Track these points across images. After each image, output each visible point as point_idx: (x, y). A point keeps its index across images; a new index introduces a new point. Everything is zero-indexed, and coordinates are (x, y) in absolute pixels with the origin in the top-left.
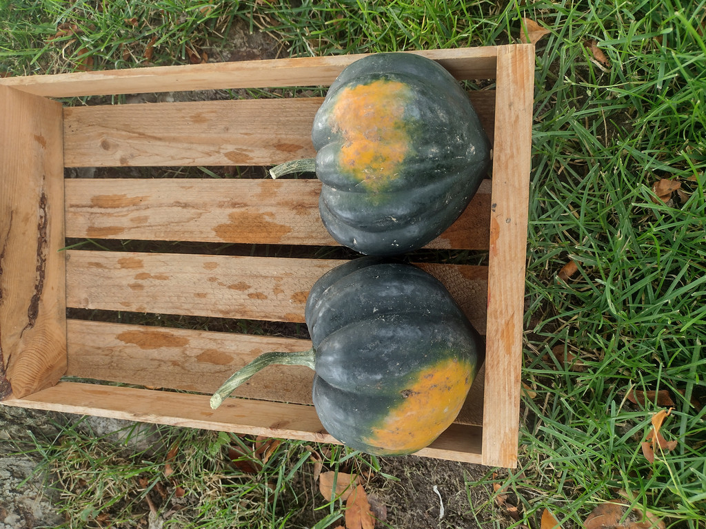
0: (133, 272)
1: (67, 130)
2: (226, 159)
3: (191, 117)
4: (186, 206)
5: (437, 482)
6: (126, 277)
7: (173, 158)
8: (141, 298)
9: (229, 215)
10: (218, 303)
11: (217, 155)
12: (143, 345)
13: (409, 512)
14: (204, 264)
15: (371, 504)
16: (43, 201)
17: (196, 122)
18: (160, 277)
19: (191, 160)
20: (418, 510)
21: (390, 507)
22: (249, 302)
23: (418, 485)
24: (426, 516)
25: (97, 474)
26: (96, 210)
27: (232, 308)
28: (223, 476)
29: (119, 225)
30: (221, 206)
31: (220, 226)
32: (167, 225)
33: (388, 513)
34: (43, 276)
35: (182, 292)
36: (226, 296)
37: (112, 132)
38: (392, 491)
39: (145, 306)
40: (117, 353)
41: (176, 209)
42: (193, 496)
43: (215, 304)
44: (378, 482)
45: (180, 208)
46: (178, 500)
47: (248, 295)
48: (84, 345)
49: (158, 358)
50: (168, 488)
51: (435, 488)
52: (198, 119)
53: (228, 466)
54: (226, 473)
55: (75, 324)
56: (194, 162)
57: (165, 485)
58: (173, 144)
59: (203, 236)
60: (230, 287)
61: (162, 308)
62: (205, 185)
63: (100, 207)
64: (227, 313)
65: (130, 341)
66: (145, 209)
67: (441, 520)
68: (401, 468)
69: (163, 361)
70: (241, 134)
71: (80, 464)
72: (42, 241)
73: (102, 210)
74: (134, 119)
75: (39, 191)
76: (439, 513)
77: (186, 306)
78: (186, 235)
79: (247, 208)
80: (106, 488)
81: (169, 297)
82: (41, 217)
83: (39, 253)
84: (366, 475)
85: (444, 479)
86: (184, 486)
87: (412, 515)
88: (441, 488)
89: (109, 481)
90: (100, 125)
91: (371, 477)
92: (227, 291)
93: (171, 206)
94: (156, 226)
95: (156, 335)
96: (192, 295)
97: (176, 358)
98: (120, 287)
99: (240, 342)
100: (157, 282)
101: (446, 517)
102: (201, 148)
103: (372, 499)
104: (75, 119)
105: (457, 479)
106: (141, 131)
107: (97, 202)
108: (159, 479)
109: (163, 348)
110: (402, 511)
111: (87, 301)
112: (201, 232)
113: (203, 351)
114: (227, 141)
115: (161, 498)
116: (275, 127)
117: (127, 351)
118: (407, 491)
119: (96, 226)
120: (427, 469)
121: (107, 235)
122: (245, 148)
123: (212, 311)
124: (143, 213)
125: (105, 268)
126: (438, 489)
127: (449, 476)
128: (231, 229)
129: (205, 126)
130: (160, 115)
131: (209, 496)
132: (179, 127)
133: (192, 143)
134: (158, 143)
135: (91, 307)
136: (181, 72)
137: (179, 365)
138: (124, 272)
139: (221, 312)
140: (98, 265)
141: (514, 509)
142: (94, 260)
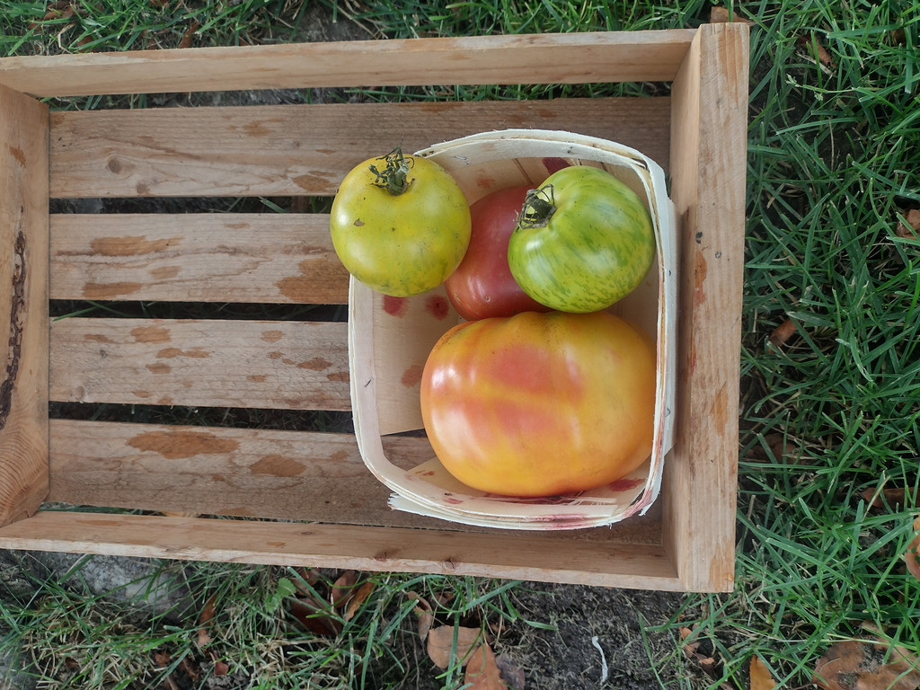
0: (155, 348)
1: (56, 145)
2: (295, 186)
3: (245, 127)
4: (235, 251)
5: (597, 630)
6: (144, 354)
7: (217, 184)
8: (166, 385)
9: (300, 265)
10: (282, 388)
11: (283, 181)
12: (168, 453)
13: (556, 676)
14: (263, 334)
15: (502, 670)
16: (20, 244)
17: (251, 134)
18: (196, 353)
19: (244, 188)
20: (570, 673)
21: (529, 671)
22: (328, 386)
23: (569, 637)
24: (581, 680)
25: (95, 649)
26: (98, 258)
27: (304, 395)
28: (285, 642)
29: (133, 280)
30: (287, 251)
31: (286, 280)
32: (206, 279)
33: (526, 679)
34: (17, 354)
35: (229, 375)
36: (295, 379)
37: (125, 147)
38: (533, 649)
39: (172, 396)
40: (128, 466)
41: (220, 256)
42: (241, 673)
43: (279, 390)
44: (512, 637)
45: (226, 255)
46: (218, 682)
47: (328, 376)
48: (76, 456)
49: (192, 471)
50: (202, 664)
51: (595, 640)
52: (255, 130)
53: (292, 627)
54: (290, 638)
55: (64, 426)
56: (248, 189)
57: (197, 660)
58: (216, 165)
59: (260, 294)
60: (300, 366)
61: (198, 398)
62: (264, 223)
63: (105, 254)
64: (296, 402)
65: (149, 448)
66: (175, 256)
67: (604, 684)
68: (544, 615)
69: (198, 475)
70: (317, 151)
71: (68, 636)
72: (18, 302)
73: (109, 259)
74: (159, 129)
75: (15, 228)
76: (600, 675)
77: (234, 395)
78: (236, 293)
79: (326, 254)
80: (107, 670)
81: (209, 382)
82: (17, 267)
83: (14, 320)
84: (495, 629)
85: (607, 627)
86: (227, 660)
87: (559, 680)
88: (603, 640)
89: (111, 659)
90: (106, 137)
91: (502, 631)
92: (297, 371)
93: (214, 251)
94: (190, 280)
95: (187, 436)
96: (244, 378)
97: (219, 470)
98: (135, 370)
99: (315, 442)
100: (191, 361)
101: (610, 679)
102: (259, 170)
103: (504, 661)
104: (68, 129)
105: (626, 626)
106: (170, 146)
107: (100, 248)
108: (188, 651)
109: (200, 456)
110: (546, 676)
111: (82, 391)
112: (259, 289)
113: (261, 458)
114: (298, 161)
115: (190, 679)
116: (368, 142)
117: (145, 462)
118: (553, 647)
119: (97, 282)
120: (582, 614)
121: (114, 294)
122: (323, 170)
123: (273, 400)
124: (171, 263)
125: (112, 342)
126: (599, 642)
127: (614, 622)
128: (302, 283)
129: (264, 140)
130: (199, 125)
131: (265, 671)
132: (227, 141)
133: (245, 163)
134: (195, 163)
135: (88, 399)
136: (246, 54)
137: (223, 480)
138: (140, 347)
139: (288, 401)
140: (100, 338)
141: (710, 661)
142: (94, 332)
